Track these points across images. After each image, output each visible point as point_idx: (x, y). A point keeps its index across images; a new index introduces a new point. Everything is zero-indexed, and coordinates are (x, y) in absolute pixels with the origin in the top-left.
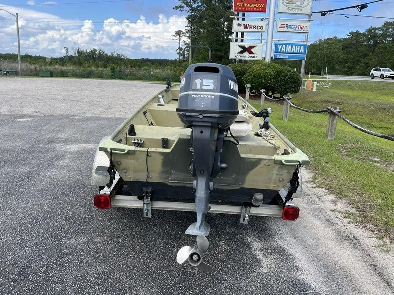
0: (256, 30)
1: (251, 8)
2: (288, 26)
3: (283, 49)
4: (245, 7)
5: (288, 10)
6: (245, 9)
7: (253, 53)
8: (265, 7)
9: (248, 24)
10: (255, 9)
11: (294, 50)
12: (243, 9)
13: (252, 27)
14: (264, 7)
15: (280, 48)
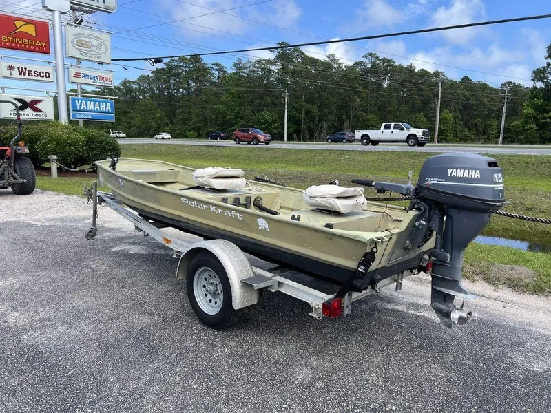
0: (39, 78)
1: (25, 45)
2: (84, 76)
3: (83, 106)
4: (16, 44)
5: (81, 54)
6: (16, 45)
7: (39, 110)
8: (48, 47)
9: (26, 69)
10: (32, 48)
11: (98, 107)
12: (14, 45)
13: (33, 74)
14: (45, 47)
15: (78, 105)
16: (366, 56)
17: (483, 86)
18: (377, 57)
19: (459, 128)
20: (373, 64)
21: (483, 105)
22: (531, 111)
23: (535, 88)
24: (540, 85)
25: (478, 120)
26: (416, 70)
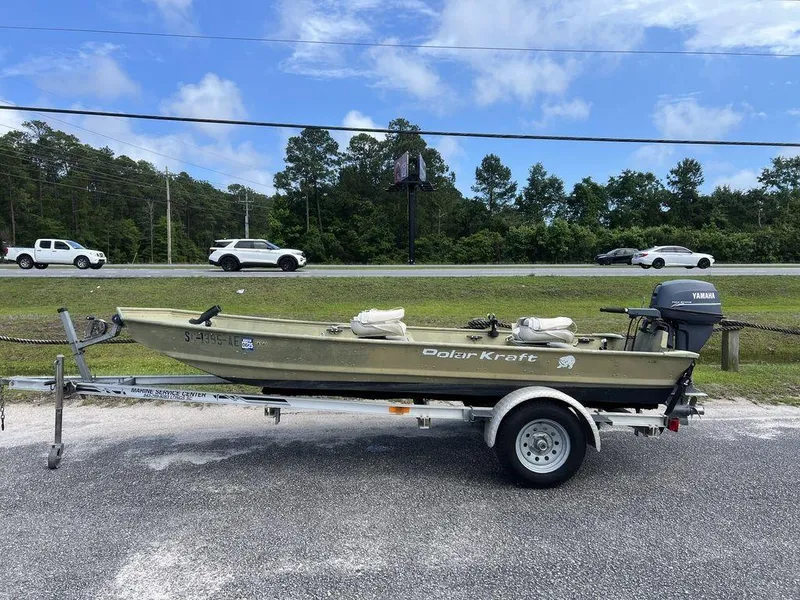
16: (28, 125)
17: (207, 187)
18: (49, 130)
19: (184, 242)
20: (42, 140)
21: (211, 212)
22: (279, 224)
23: (278, 195)
24: (283, 192)
25: (208, 232)
26: (115, 157)
